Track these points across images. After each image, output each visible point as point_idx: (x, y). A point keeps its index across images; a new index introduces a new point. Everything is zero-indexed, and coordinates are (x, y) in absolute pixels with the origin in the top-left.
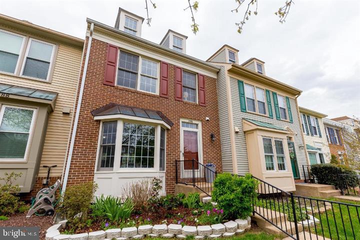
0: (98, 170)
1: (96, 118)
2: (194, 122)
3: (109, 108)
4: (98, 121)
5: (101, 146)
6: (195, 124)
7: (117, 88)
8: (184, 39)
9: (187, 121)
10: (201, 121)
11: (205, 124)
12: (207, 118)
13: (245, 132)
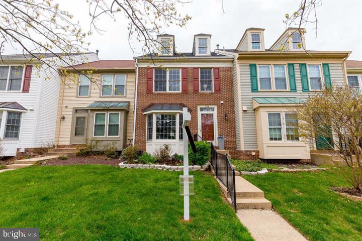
0: (147, 141)
1: (144, 113)
2: (210, 106)
3: (151, 106)
4: (146, 115)
5: (148, 128)
6: (211, 108)
7: (154, 94)
8: (208, 37)
9: (204, 107)
10: (216, 105)
11: (220, 107)
12: (222, 102)
13: (254, 110)
